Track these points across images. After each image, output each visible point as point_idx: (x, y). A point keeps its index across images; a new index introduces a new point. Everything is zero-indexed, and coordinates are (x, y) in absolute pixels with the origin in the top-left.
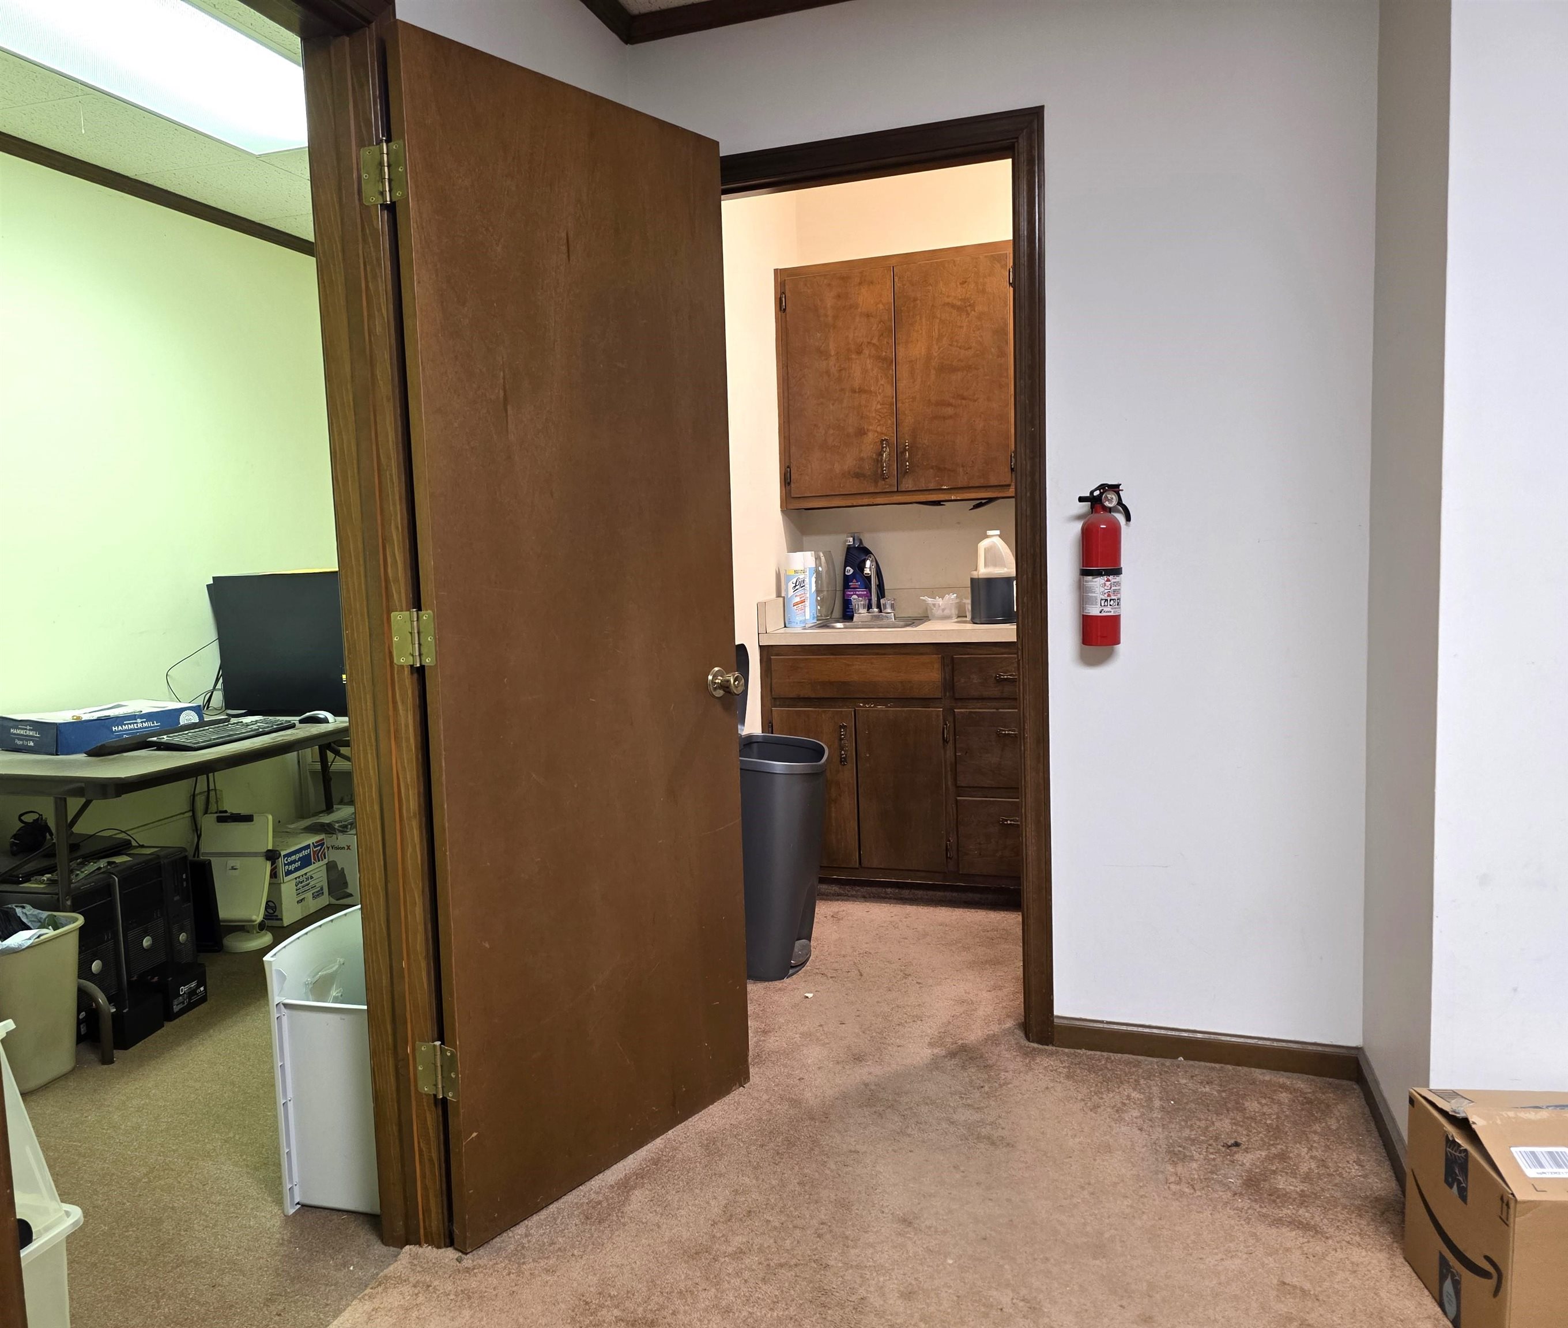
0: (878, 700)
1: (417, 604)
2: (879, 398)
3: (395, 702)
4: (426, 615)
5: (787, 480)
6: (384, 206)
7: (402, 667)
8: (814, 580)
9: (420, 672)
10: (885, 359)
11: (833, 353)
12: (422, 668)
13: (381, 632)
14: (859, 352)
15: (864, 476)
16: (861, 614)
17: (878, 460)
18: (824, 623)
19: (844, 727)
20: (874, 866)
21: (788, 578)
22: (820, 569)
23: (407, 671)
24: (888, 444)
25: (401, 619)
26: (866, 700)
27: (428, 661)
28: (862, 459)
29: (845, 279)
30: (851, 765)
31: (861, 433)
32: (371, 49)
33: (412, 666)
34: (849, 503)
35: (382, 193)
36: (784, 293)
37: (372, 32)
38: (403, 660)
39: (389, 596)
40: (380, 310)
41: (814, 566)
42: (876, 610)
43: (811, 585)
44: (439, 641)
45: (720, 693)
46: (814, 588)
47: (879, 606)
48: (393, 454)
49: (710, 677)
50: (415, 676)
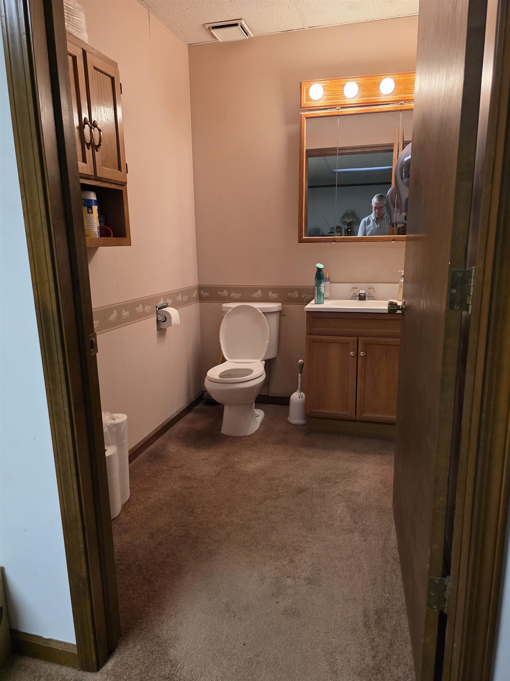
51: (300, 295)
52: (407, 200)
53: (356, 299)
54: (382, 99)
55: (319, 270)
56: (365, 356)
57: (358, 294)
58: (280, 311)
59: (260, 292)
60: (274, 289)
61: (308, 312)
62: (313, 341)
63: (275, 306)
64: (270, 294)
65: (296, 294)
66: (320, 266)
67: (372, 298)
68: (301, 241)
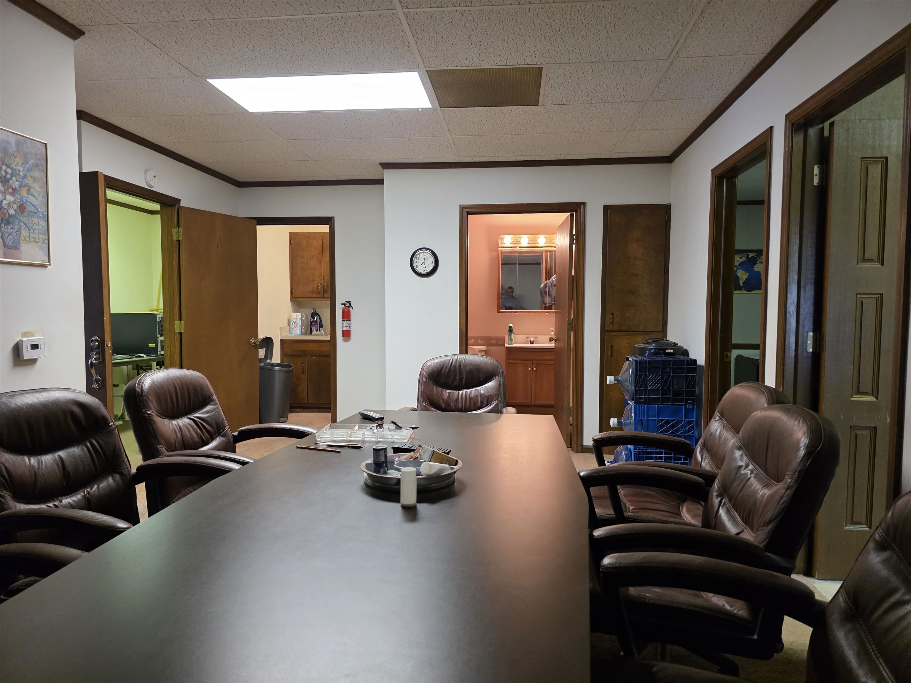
0: (313, 356)
1: (181, 320)
2: (318, 271)
3: (175, 340)
4: (182, 322)
5: (292, 292)
6: (177, 240)
7: (177, 332)
8: (300, 322)
9: (181, 334)
10: (320, 261)
11: (305, 257)
12: (181, 333)
13: (172, 325)
14: (313, 258)
15: (314, 293)
16: (314, 331)
17: (318, 289)
18: (303, 334)
19: (304, 363)
20: (311, 402)
21: (292, 321)
22: (303, 319)
23: (178, 333)
24: (321, 284)
25: (177, 323)
26: (311, 355)
27: (182, 331)
28: (314, 288)
29: (309, 237)
30: (306, 374)
31: (313, 280)
32: (176, 211)
33: (179, 332)
34: (309, 300)
35: (177, 238)
36: (291, 239)
37: (176, 207)
38: (177, 331)
39: (174, 317)
40: (175, 260)
41: (301, 317)
42: (319, 331)
43: (299, 323)
44: (185, 327)
45: (254, 344)
46: (300, 324)
47: (320, 330)
48: (177, 289)
49: (251, 341)
50: (179, 335)
51: (497, 342)
52: (555, 297)
53: (528, 343)
54: (539, 245)
55: (511, 327)
56: (536, 370)
57: (529, 341)
58: (485, 351)
59: (473, 340)
60: (482, 339)
61: (506, 348)
62: (509, 363)
63: (484, 348)
64: (479, 341)
65: (494, 341)
66: (511, 325)
67: (537, 343)
68: (499, 312)
